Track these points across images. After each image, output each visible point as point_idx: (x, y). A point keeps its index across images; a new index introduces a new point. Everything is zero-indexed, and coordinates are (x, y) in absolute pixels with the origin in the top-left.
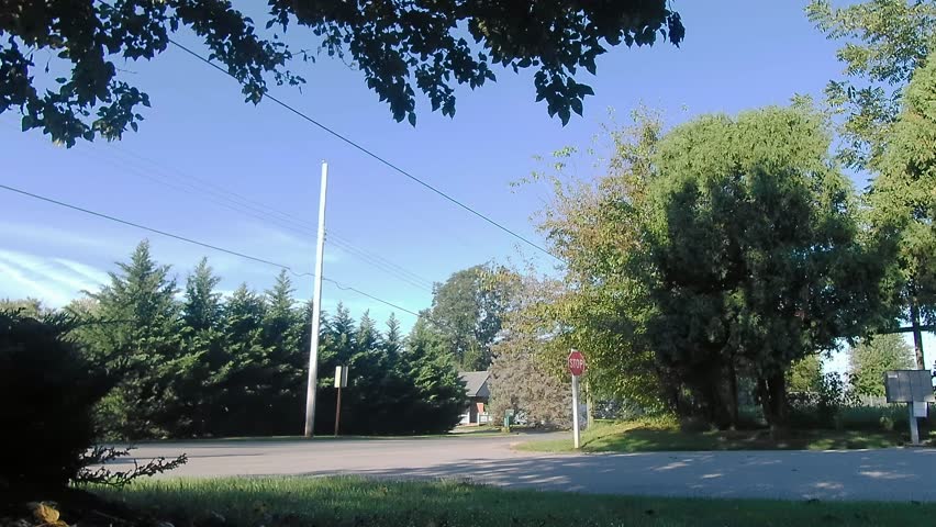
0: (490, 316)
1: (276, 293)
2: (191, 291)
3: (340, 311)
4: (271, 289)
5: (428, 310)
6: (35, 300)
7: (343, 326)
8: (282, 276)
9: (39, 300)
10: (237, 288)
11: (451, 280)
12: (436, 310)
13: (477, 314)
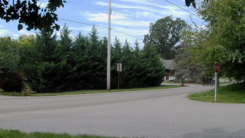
0: (174, 36)
1: (92, 34)
2: (62, 36)
3: (116, 40)
4: (90, 32)
5: (148, 35)
6: (9, 37)
7: (118, 45)
8: (93, 28)
9: (10, 37)
10: (78, 34)
11: (157, 22)
12: (151, 35)
13: (168, 36)
